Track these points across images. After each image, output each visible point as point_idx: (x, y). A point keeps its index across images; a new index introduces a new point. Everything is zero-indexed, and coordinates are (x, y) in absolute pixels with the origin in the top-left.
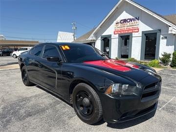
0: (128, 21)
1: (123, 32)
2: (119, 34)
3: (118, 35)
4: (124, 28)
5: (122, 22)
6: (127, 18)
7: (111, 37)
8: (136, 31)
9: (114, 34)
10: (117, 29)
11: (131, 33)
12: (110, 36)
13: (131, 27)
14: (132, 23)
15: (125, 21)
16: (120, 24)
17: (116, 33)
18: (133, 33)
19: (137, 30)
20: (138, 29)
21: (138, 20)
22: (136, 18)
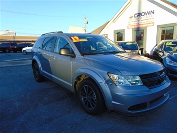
0: (143, 14)
1: (137, 27)
2: (133, 29)
3: (131, 29)
4: (138, 22)
6: (141, 12)
7: (124, 32)
8: (150, 25)
9: (128, 28)
10: (131, 23)
11: (146, 27)
12: (124, 30)
13: (145, 21)
14: (147, 17)
15: (139, 14)
16: (134, 18)
17: (129, 27)
18: (148, 28)
20: (153, 23)
21: (153, 13)
22: (151, 11)
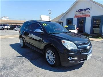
0: (84, 10)
1: (80, 17)
2: (78, 18)
5: (80, 11)
9: (75, 18)
10: (76, 15)
11: (85, 18)
14: (86, 12)
15: (81, 10)
16: (78, 12)
20: (89, 15)
21: (89, 10)
22: (88, 9)
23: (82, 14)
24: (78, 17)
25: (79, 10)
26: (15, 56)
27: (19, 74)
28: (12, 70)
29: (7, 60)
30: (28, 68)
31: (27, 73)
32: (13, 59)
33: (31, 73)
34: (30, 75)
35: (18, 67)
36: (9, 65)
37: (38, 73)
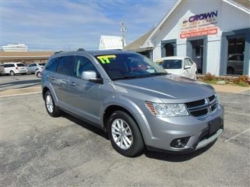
0: (202, 17)
1: (193, 35)
2: (188, 38)
3: (186, 39)
4: (195, 28)
5: (192, 19)
6: (199, 14)
7: (175, 43)
8: (212, 32)
9: (181, 38)
10: (184, 30)
11: (206, 36)
13: (205, 27)
14: (207, 21)
15: (196, 18)
16: (189, 22)
17: (182, 36)
18: (209, 36)
19: (215, 31)
20: (216, 29)
21: (216, 15)
22: (213, 13)
23: (197, 28)
24: (189, 36)
25: (191, 17)
26: (29, 137)
27: (29, 182)
28: (15, 173)
29: (7, 149)
30: (55, 167)
31: (49, 178)
32: (22, 146)
33: (60, 178)
34: (55, 182)
35: (31, 164)
36: (10, 161)
37: (76, 177)
